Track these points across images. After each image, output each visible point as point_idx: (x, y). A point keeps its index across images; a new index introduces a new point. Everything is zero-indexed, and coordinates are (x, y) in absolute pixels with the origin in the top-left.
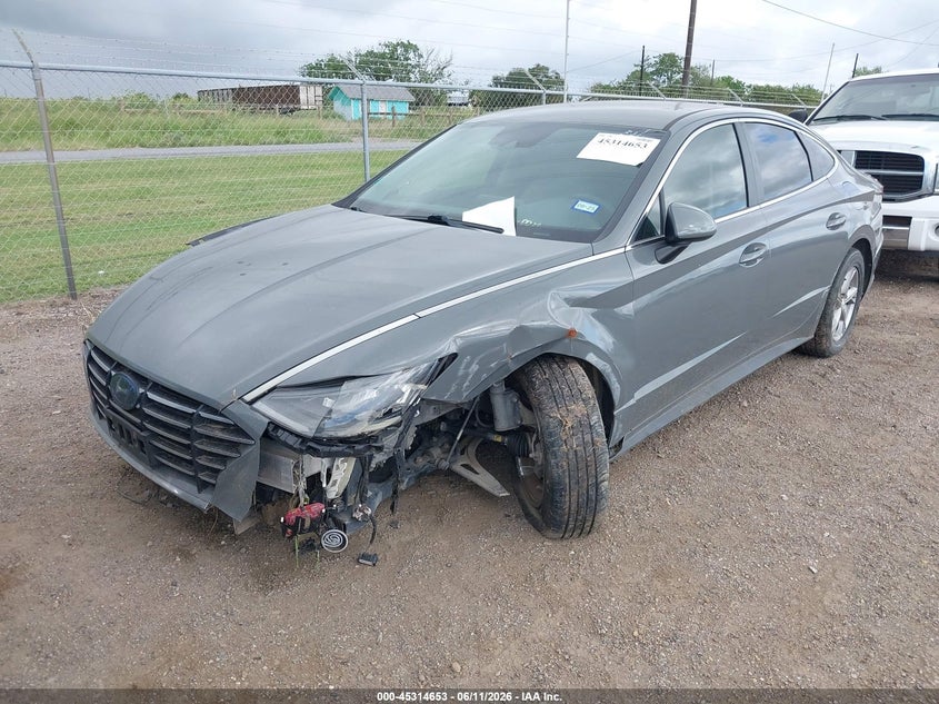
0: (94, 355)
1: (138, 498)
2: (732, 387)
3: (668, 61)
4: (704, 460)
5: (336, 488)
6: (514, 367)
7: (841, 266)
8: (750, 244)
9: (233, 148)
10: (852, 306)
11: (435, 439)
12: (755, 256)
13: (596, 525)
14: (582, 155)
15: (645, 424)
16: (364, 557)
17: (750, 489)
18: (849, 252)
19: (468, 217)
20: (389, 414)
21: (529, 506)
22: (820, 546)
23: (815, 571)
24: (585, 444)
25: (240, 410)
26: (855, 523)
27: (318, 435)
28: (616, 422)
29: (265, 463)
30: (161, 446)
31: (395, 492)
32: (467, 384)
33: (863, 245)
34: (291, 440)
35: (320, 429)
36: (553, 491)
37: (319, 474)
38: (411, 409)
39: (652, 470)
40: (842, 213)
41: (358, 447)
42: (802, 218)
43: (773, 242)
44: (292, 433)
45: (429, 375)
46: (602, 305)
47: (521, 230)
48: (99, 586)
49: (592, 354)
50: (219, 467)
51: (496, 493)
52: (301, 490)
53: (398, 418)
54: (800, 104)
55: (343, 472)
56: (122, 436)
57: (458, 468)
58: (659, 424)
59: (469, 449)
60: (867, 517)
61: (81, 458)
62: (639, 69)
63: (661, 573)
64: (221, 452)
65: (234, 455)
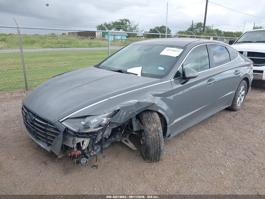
0: (23, 107)
1: (35, 147)
2: (206, 119)
3: (199, 25)
4: (195, 140)
5: (85, 147)
6: (137, 114)
7: (239, 85)
8: (210, 79)
9: (77, 49)
10: (243, 96)
11: (118, 132)
12: (211, 82)
13: (160, 159)
14: (161, 54)
15: (178, 130)
16: (94, 166)
17: (207, 149)
18: (242, 81)
19: (129, 71)
20: (100, 126)
21: (143, 152)
22: (225, 167)
23: (223, 174)
24: (156, 136)
25: (58, 124)
26: (237, 160)
27: (79, 132)
28: (168, 129)
29: (65, 139)
30: (38, 133)
31: (102, 148)
32: (123, 118)
33: (246, 79)
34: (72, 133)
35: (79, 130)
36: (147, 149)
37: (80, 143)
38: (106, 125)
39: (180, 143)
40: (239, 70)
41: (90, 135)
42: (226, 72)
43: (217, 78)
44: (72, 131)
45: (111, 115)
46: (164, 96)
47: (143, 75)
48: (21, 172)
49: (160, 110)
50: (52, 140)
51: (133, 149)
52: (75, 147)
53: (102, 127)
54: (235, 37)
55: (87, 142)
56: (29, 130)
57: (123, 141)
58: (182, 130)
59: (127, 136)
60: (240, 159)
61: (21, 135)
62: (191, 27)
63: (178, 173)
64: (53, 135)
65: (56, 137)
